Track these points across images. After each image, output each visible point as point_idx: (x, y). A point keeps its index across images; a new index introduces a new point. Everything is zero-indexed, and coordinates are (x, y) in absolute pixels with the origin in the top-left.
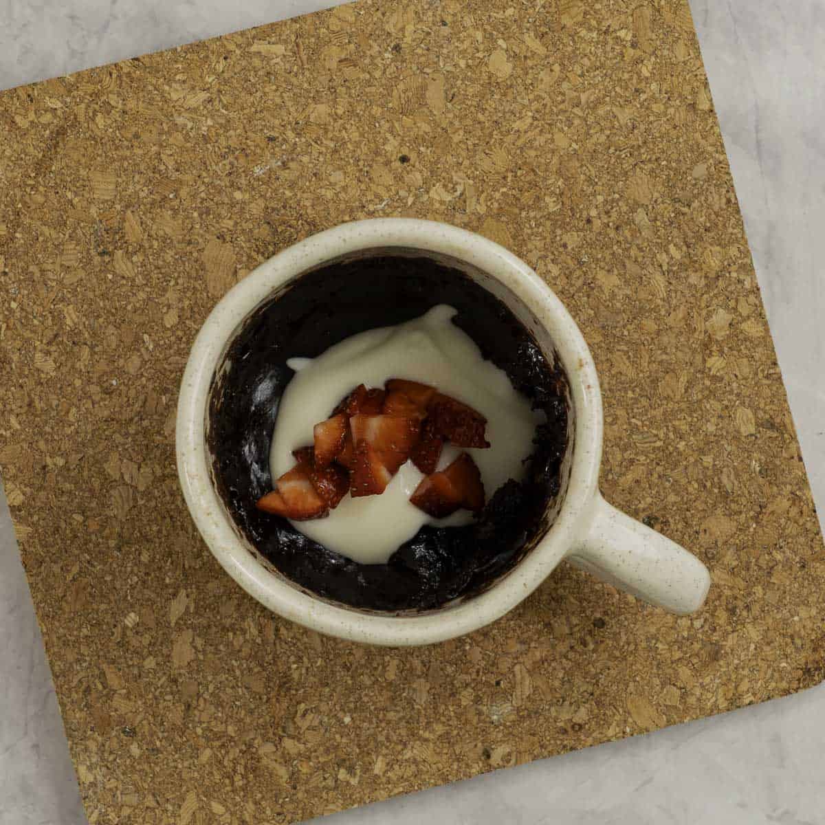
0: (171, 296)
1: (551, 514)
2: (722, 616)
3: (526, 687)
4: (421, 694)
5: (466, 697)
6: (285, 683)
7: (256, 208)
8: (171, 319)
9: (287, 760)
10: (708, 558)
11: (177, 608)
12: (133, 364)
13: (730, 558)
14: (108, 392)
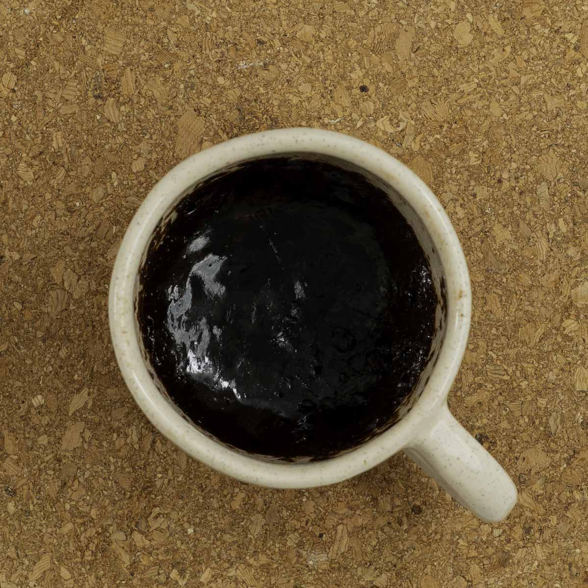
0: (144, 147)
1: (402, 410)
2: (518, 532)
3: (343, 544)
4: (257, 526)
5: (292, 540)
6: (148, 488)
7: (233, 95)
8: (138, 166)
9: (132, 549)
10: (520, 482)
11: (78, 402)
12: (97, 194)
13: (538, 487)
14: (71, 210)
